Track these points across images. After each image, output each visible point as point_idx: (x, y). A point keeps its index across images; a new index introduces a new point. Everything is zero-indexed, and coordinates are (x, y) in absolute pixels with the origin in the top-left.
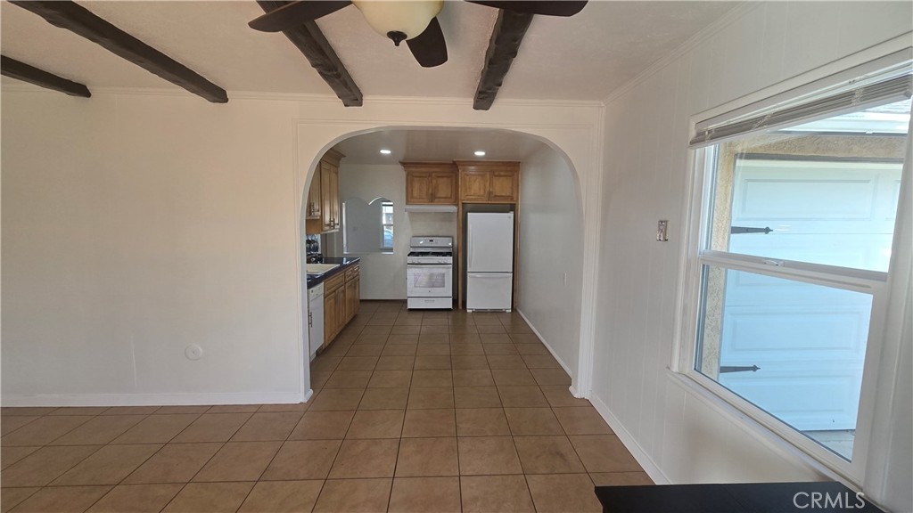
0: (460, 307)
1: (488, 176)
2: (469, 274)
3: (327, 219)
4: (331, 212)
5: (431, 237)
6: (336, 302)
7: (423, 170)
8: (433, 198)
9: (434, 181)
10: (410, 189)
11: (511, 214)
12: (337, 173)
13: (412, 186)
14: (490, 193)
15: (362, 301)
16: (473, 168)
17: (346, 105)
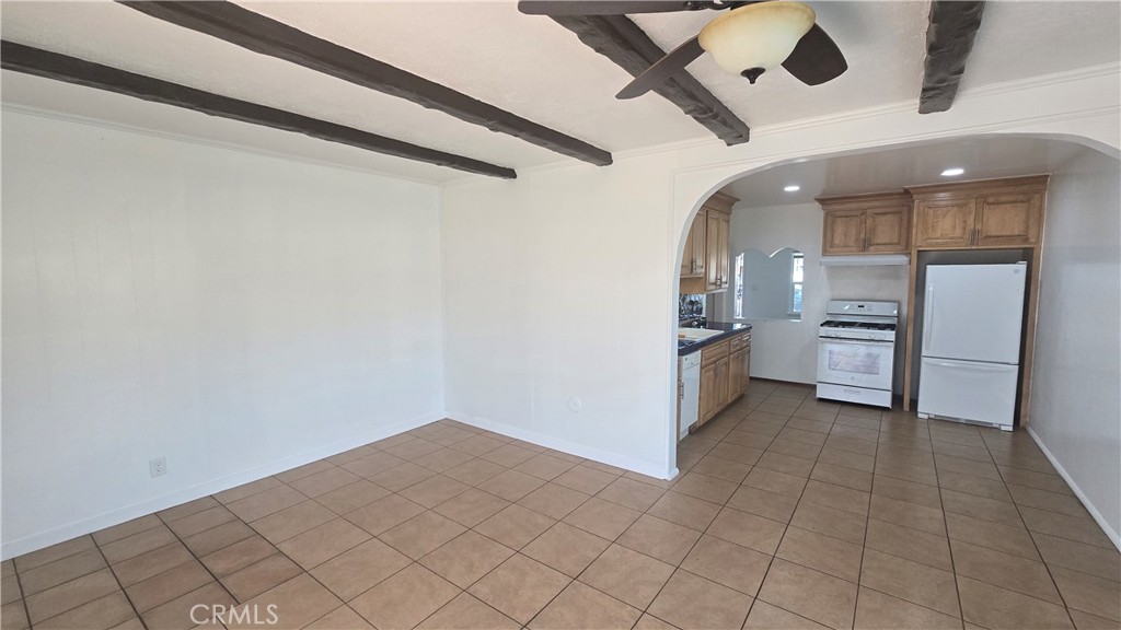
0: (906, 407)
1: (973, 206)
2: (924, 360)
3: (712, 276)
4: (719, 268)
5: (861, 301)
6: (716, 375)
7: (853, 206)
8: (865, 245)
9: (869, 221)
10: (829, 234)
11: (1022, 267)
12: (728, 222)
13: (833, 230)
14: (974, 233)
15: (752, 378)
16: (942, 195)
17: (729, 145)
